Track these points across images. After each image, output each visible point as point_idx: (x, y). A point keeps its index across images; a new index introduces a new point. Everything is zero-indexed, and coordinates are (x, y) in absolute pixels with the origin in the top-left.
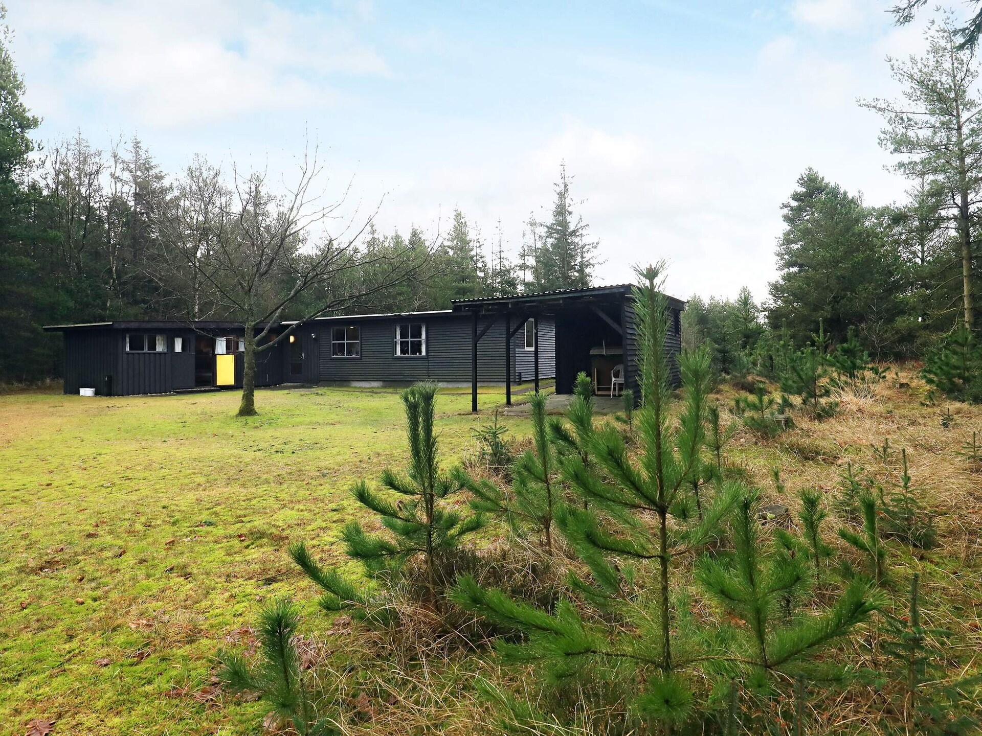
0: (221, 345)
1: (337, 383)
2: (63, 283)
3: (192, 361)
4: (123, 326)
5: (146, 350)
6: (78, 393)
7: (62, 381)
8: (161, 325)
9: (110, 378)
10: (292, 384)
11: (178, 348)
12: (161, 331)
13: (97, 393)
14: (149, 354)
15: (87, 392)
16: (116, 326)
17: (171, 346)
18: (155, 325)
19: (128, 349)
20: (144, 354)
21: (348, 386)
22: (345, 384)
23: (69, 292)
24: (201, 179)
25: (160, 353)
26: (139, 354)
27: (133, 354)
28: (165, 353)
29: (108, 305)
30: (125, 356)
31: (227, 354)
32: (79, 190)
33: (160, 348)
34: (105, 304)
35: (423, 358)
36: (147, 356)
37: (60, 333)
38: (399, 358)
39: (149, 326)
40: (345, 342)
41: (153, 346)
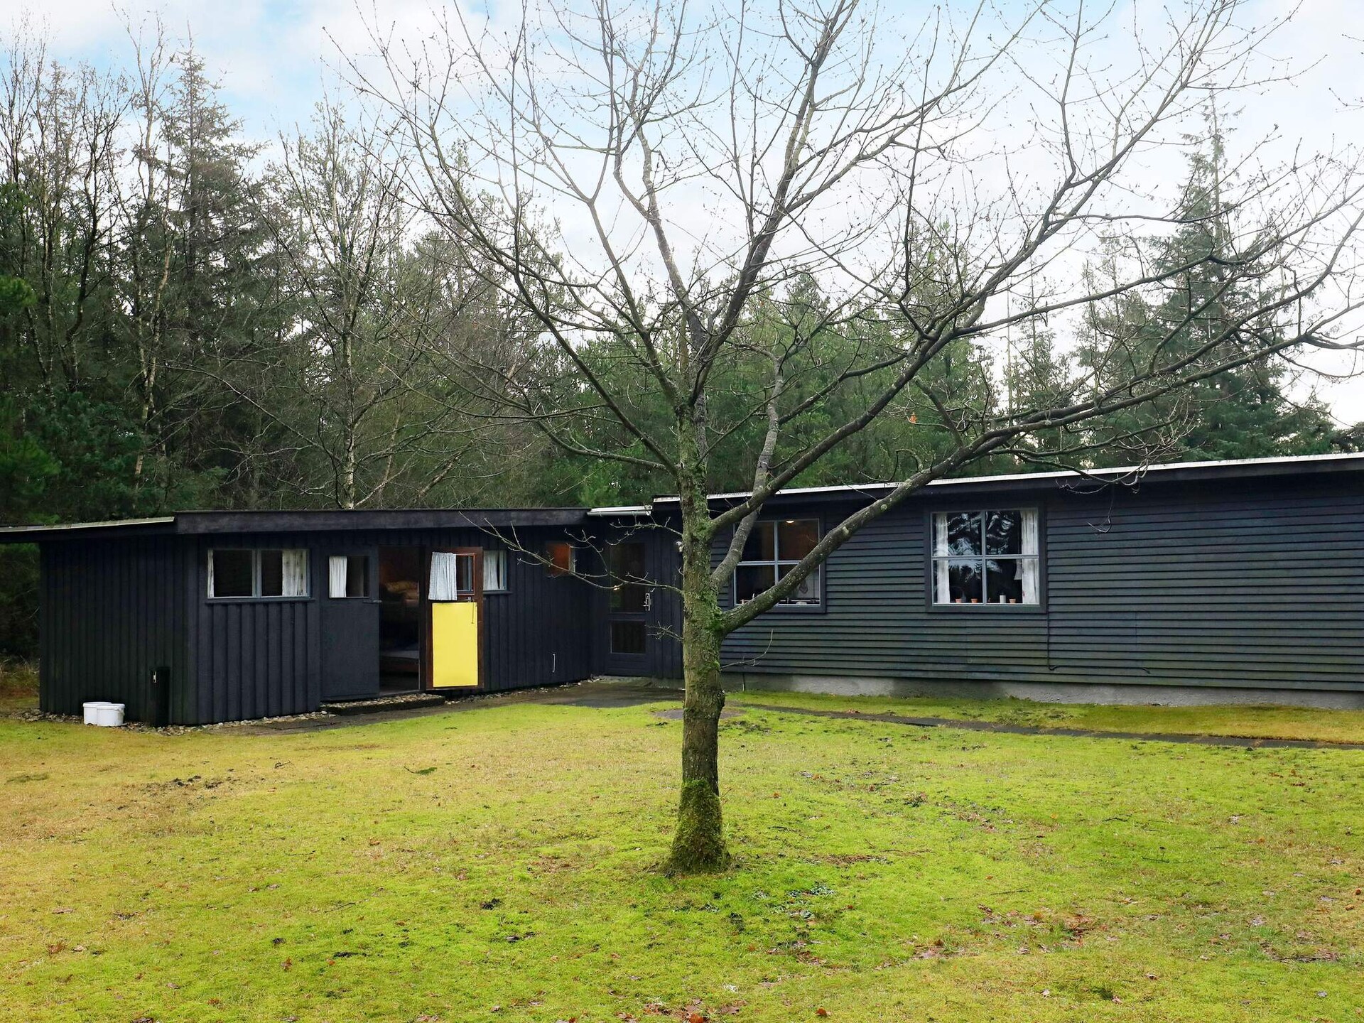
0: (445, 573)
1: (751, 681)
2: (32, 416)
3: (372, 623)
4: (203, 527)
5: (257, 594)
6: (80, 713)
7: (32, 671)
8: (297, 523)
9: (164, 673)
10: (615, 680)
11: (338, 588)
12: (292, 539)
13: (129, 718)
14: (266, 604)
15: (102, 713)
16: (183, 527)
17: (319, 579)
18: (283, 523)
19: (211, 593)
20: (253, 604)
21: (786, 691)
22: (775, 683)
23: (49, 438)
24: (330, 165)
25: (292, 603)
26: (239, 605)
27: (225, 605)
28: (305, 603)
29: (139, 468)
30: (205, 612)
31: (461, 599)
32: (57, 208)
33: (293, 586)
34: (130, 466)
35: (1030, 612)
36: (260, 609)
37: (33, 547)
38: (945, 611)
39: (269, 525)
40: (776, 563)
41: (273, 583)
